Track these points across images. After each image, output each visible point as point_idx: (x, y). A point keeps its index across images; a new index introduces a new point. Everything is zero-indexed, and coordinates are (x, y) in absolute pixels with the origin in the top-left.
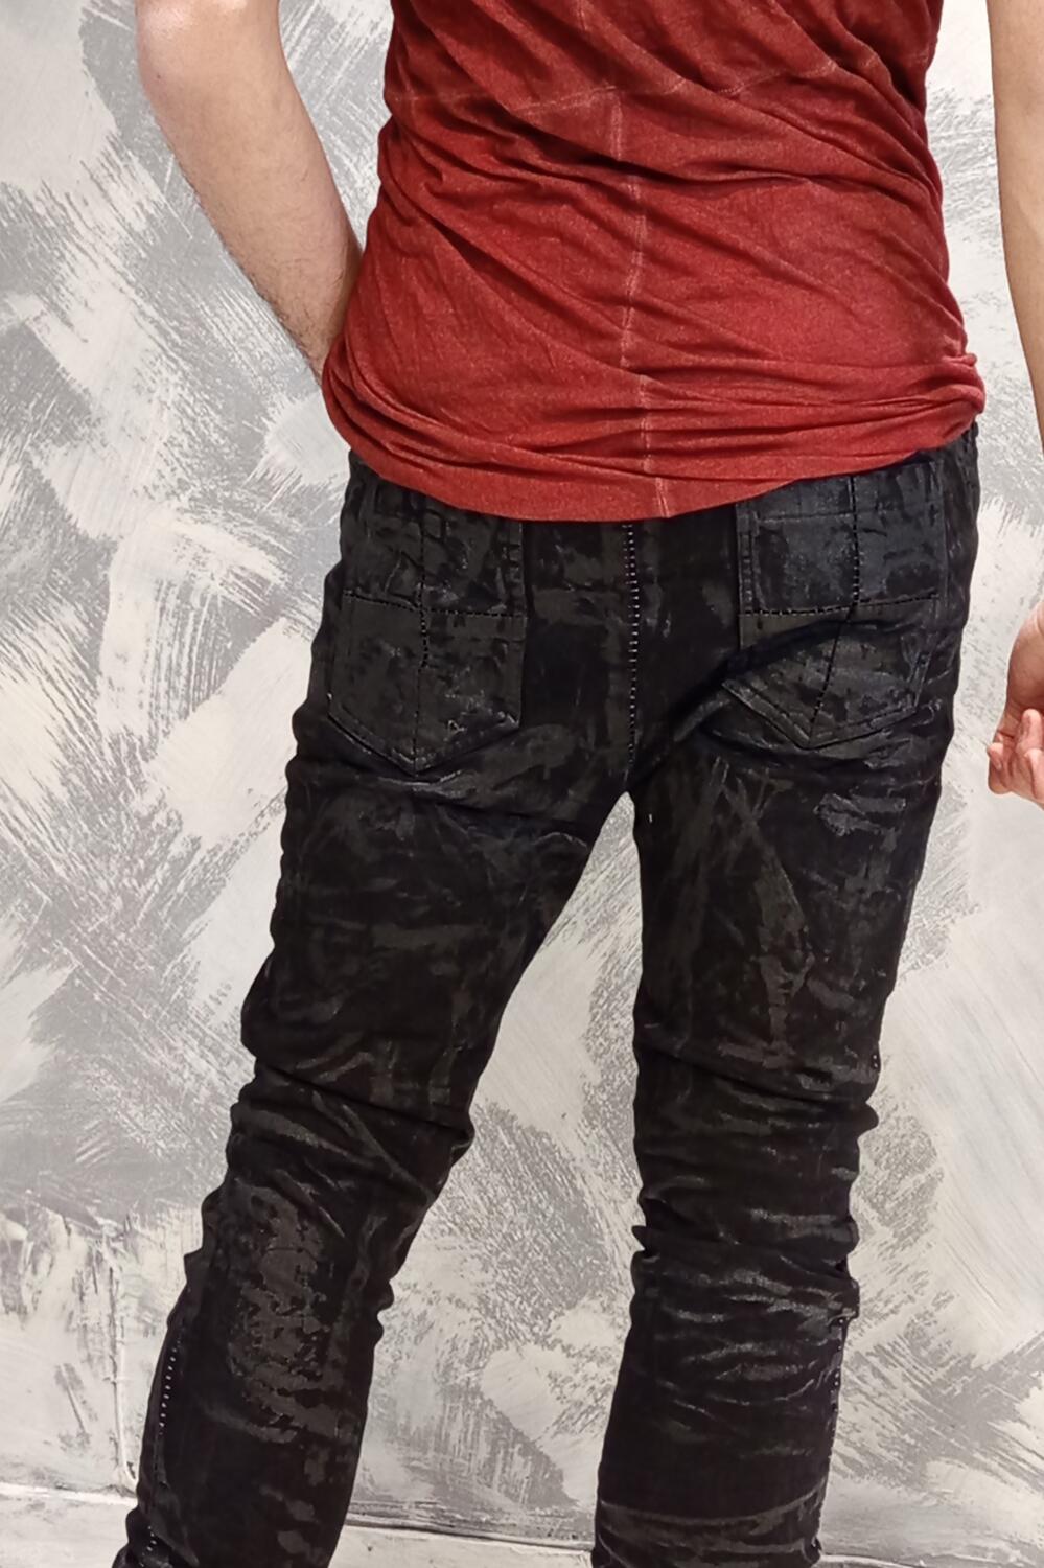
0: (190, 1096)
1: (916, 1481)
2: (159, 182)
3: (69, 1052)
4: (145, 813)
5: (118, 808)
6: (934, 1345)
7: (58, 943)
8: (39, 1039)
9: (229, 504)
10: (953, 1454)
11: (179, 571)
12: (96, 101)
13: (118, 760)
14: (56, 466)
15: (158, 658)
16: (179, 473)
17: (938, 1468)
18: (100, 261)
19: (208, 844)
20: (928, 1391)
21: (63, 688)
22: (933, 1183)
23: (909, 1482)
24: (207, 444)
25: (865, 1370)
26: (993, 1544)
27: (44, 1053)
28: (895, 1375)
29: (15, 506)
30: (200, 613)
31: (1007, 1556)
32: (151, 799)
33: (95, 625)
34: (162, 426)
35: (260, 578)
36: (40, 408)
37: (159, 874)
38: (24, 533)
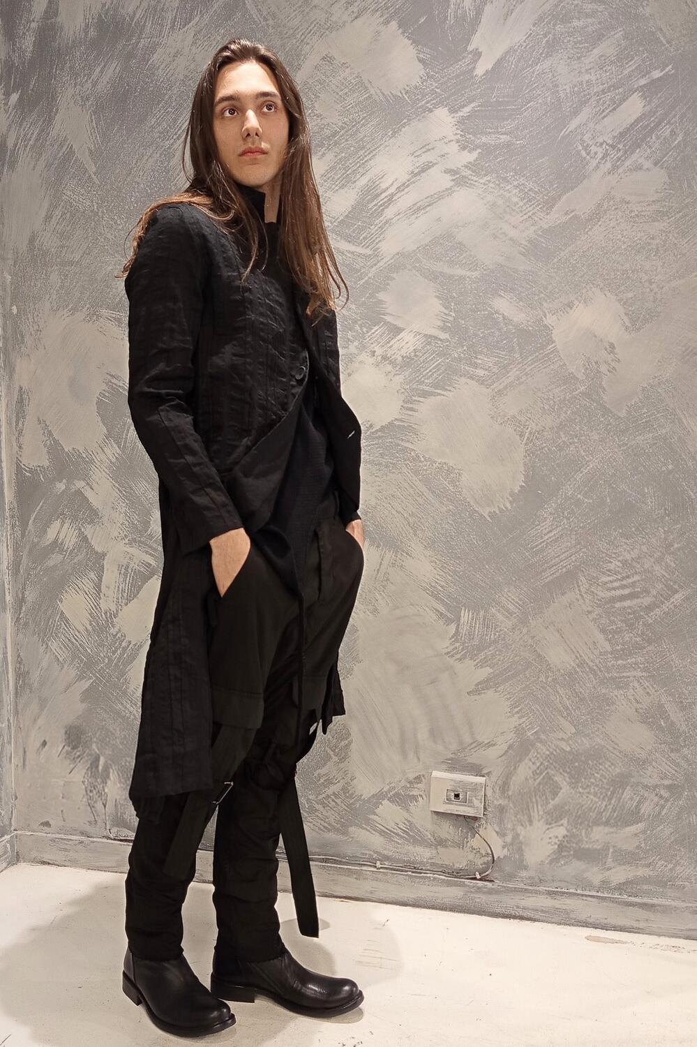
0: (128, 718)
1: (345, 833)
2: (120, 448)
3: (92, 705)
4: (115, 634)
5: (107, 632)
6: (350, 792)
7: (88, 673)
8: (82, 701)
9: (140, 541)
10: (356, 825)
11: (125, 562)
12: (101, 424)
13: (106, 618)
14: (88, 531)
15: (119, 587)
16: (125, 533)
17: (352, 829)
18: (102, 470)
19: (133, 643)
20: (349, 806)
21: (90, 596)
22: (350, 743)
23: (343, 834)
24: (133, 524)
25: (330, 799)
26: (368, 852)
27: (84, 705)
28: (339, 801)
29: (76, 542)
30: (130, 575)
31: (372, 856)
32: (116, 629)
33: (100, 578)
34: (121, 519)
35: (148, 563)
36: (84, 513)
37: (119, 652)
38: (79, 551)
